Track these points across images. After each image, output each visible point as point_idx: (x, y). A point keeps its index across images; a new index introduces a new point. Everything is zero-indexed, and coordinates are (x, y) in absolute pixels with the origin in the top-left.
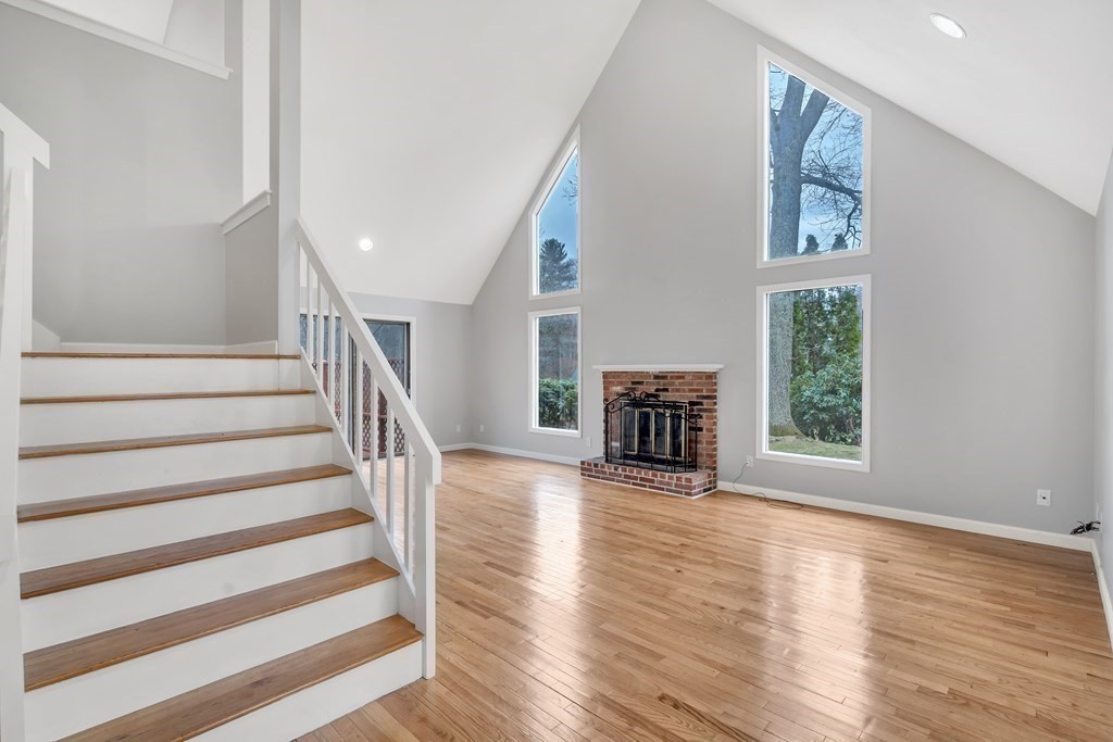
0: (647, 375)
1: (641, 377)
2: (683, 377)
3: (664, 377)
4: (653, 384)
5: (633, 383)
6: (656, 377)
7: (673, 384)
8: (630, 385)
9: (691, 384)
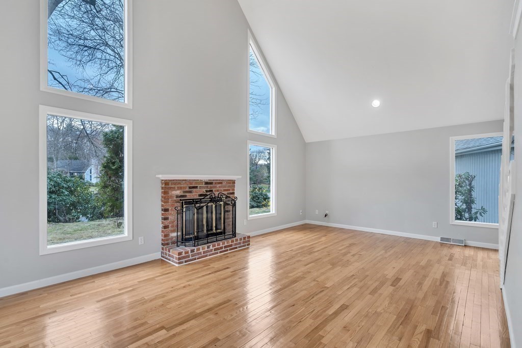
0: (201, 182)
1: (196, 183)
2: (221, 183)
3: (211, 183)
4: (204, 187)
5: (190, 188)
6: (206, 183)
7: (215, 187)
8: (187, 189)
9: (225, 187)
